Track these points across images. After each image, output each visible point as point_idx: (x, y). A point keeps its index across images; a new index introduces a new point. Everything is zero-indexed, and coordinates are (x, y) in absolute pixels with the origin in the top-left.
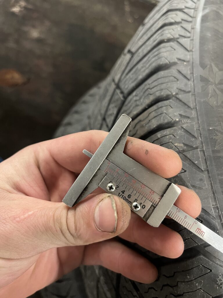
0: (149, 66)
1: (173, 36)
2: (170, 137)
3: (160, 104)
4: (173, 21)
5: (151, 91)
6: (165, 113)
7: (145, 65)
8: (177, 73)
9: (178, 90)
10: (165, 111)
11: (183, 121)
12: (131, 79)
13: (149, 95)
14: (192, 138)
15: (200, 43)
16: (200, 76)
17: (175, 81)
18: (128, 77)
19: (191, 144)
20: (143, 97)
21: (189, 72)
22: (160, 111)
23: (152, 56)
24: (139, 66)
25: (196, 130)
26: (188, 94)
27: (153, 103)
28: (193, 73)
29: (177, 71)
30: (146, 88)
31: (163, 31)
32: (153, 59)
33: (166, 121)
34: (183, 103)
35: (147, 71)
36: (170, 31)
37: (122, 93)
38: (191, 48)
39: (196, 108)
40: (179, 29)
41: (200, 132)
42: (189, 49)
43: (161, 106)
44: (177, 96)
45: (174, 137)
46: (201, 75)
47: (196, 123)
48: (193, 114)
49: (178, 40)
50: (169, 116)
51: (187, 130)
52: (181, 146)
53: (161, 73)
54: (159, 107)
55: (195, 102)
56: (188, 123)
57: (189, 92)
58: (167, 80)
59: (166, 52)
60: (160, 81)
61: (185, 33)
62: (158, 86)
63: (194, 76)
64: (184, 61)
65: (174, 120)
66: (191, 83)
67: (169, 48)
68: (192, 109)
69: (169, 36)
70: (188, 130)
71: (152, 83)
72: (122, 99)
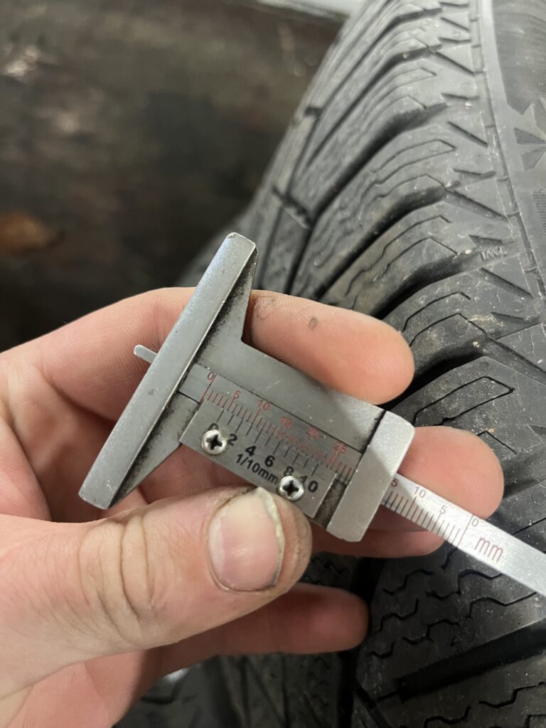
0: (370, 125)
1: (424, 43)
2: (455, 299)
3: (413, 216)
4: (417, 9)
5: (383, 188)
6: (432, 238)
7: (356, 126)
8: (448, 131)
9: (458, 174)
10: (430, 234)
11: (486, 253)
12: (322, 171)
13: (379, 199)
14: (516, 296)
15: (500, 51)
16: (516, 129)
17: (447, 152)
18: (312, 168)
19: (516, 312)
20: (363, 207)
21: (483, 125)
22: (415, 234)
23: (373, 101)
24: (341, 134)
25: (527, 272)
26: (488, 180)
27: (392, 217)
28: (494, 126)
29: (448, 126)
30: (367, 183)
31: (396, 35)
32: (379, 107)
33: (437, 258)
34: (479, 204)
35: (365, 141)
36: (415, 32)
37: (302, 211)
38: (478, 66)
39: (517, 215)
40: (437, 26)
41: (540, 277)
42: (472, 68)
43: (416, 221)
44: (459, 190)
45: (467, 300)
46: (517, 127)
47: (523, 255)
48: (512, 230)
49: (440, 51)
50: (443, 243)
51: (500, 275)
52: (490, 321)
53: (406, 137)
54: (412, 224)
55: (513, 199)
56: (500, 256)
57: (490, 175)
58: (423, 152)
59: (411, 82)
60: (405, 158)
61: (455, 33)
62: (402, 169)
63: (499, 131)
64: (465, 98)
65: (459, 254)
66: (494, 152)
67: (419, 73)
68: (504, 218)
69: (413, 43)
70: (504, 277)
71: (384, 165)
72: (304, 226)
